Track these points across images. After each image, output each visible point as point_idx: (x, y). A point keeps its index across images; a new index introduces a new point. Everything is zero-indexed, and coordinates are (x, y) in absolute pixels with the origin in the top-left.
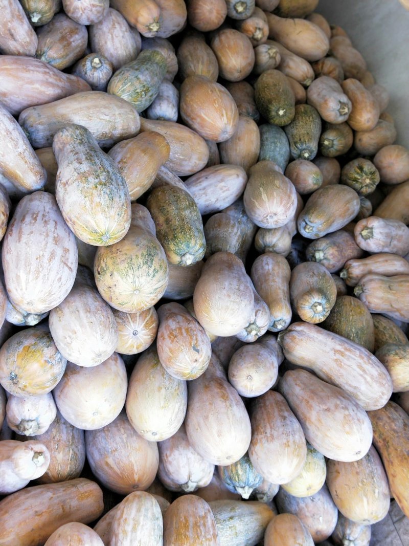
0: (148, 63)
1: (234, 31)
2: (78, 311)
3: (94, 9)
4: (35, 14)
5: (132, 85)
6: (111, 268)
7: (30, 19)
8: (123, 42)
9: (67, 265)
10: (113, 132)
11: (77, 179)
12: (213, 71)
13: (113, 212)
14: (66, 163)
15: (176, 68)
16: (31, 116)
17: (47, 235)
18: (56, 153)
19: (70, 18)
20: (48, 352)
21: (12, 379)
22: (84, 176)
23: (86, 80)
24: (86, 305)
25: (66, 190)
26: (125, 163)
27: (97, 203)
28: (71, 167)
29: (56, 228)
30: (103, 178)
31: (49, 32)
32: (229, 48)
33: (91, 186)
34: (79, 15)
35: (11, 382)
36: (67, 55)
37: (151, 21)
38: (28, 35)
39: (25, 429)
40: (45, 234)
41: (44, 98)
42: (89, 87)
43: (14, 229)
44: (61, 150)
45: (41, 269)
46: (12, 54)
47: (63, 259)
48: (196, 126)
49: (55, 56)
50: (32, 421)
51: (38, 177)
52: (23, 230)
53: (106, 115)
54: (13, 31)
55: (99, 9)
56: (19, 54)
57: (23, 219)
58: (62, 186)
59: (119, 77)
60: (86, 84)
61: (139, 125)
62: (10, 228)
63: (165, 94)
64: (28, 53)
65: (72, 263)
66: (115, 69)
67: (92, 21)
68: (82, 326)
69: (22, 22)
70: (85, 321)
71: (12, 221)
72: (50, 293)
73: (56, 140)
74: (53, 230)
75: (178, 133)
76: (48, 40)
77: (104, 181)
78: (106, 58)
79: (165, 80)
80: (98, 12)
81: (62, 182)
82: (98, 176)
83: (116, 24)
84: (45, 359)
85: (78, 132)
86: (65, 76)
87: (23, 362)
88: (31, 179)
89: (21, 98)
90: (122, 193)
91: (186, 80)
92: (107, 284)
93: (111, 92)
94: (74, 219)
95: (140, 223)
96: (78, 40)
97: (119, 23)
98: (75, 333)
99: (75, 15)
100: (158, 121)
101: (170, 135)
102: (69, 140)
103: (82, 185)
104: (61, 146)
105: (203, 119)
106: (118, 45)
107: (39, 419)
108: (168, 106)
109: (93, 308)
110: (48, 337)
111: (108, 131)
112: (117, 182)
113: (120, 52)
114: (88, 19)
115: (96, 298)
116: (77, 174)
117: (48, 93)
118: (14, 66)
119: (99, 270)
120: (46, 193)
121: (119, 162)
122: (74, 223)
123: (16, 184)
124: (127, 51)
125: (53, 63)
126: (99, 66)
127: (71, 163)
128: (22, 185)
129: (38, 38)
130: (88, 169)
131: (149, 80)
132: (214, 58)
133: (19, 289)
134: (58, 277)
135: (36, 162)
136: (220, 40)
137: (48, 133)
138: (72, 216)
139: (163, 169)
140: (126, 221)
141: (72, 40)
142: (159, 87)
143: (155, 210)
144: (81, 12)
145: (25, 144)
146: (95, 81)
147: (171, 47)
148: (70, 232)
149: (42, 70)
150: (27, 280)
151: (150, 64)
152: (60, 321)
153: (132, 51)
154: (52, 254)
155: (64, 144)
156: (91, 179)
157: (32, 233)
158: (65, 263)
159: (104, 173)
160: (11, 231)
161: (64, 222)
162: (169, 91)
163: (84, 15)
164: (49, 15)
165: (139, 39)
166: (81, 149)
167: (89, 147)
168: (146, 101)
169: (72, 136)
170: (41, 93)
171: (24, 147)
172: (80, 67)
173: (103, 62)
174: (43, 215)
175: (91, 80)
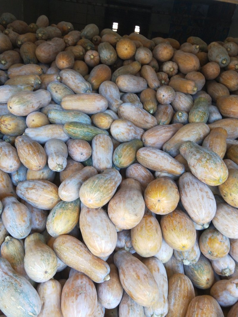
0: (199, 104)
1: (226, 71)
2: (224, 216)
3: (170, 96)
4: (151, 110)
5: (198, 115)
6: (229, 192)
7: (150, 113)
8: (186, 101)
9: (210, 198)
10: (200, 136)
11: (198, 162)
12: (226, 91)
13: (219, 169)
14: (189, 158)
15: (211, 99)
16: (167, 147)
17: (197, 190)
18: (183, 156)
19: (163, 104)
20: (219, 237)
21: (210, 254)
22: (199, 160)
23: (179, 123)
24: (226, 212)
25: (195, 168)
26: (211, 146)
27: (210, 168)
28: (193, 158)
29: (198, 185)
30: (207, 157)
31: (158, 113)
32: (228, 79)
33: (204, 162)
34: (166, 101)
35: (210, 255)
36: (168, 118)
37: (193, 88)
38: (152, 119)
39: (225, 274)
40: (195, 189)
41: (168, 138)
42: (182, 125)
43: (182, 192)
44: (185, 154)
45: (201, 204)
46: (150, 128)
47: (207, 196)
48: (232, 116)
49: (164, 120)
50: (226, 269)
51: (181, 168)
52: (186, 192)
53: (194, 132)
54: (146, 121)
55: (172, 95)
56: (152, 127)
57: (184, 187)
58: (193, 168)
59: (192, 114)
60: (180, 124)
61: (209, 129)
62: (181, 192)
63: (212, 111)
64: (155, 125)
65: (212, 197)
66: (188, 112)
67: (172, 101)
68: (229, 221)
69: (148, 116)
70: (229, 219)
71: (180, 189)
72: (209, 213)
73: (181, 151)
74: (198, 186)
75: (226, 123)
76: (159, 116)
77: (209, 158)
78: (183, 111)
79: (209, 105)
80: (172, 96)
81: (192, 166)
82: (205, 157)
83: (180, 96)
84: (219, 241)
85: (188, 144)
86: (171, 126)
87: (211, 245)
88: (179, 170)
89: (160, 142)
90: (218, 159)
91: (217, 101)
92: (231, 199)
93: (191, 122)
94: (204, 178)
95: (231, 167)
96: (170, 110)
97: (181, 96)
98: (227, 225)
99: (165, 102)
100: (215, 123)
101: (223, 125)
102: (186, 148)
103: (200, 164)
104: (184, 153)
105: (234, 112)
106: (185, 103)
107: (229, 267)
108: (216, 115)
109: (229, 212)
110: (216, 231)
111: (198, 137)
112: (214, 156)
113: (187, 106)
114: (170, 101)
115: (228, 207)
116: (196, 161)
117: (169, 135)
118: (153, 132)
119: (224, 195)
120: (187, 173)
121: (209, 147)
122: (205, 180)
123: (174, 174)
124: (189, 104)
125: (165, 123)
126: (182, 115)
127: (192, 157)
128: (176, 174)
129: (156, 118)
130: (200, 156)
131: (204, 109)
132: (224, 86)
133: (196, 216)
134: (209, 205)
135: (178, 163)
136: (223, 78)
137: (176, 150)
138: (203, 178)
139: (227, 140)
140: (226, 170)
141: (167, 112)
142: (208, 110)
143: (234, 159)
144: (166, 100)
145: (171, 158)
146: (183, 121)
147: (205, 92)
148: (204, 184)
149: (163, 128)
150: (198, 211)
151: (200, 103)
152: (218, 222)
153: (191, 102)
154: (202, 196)
155: (185, 151)
156: (203, 160)
157: (190, 191)
158: (209, 198)
159: (207, 155)
160: (182, 193)
161: (200, 181)
162: (213, 109)
163: (168, 101)
164: (156, 108)
165: (191, 96)
166: (192, 149)
167: (195, 147)
168: (206, 117)
169: (186, 146)
170: (166, 136)
171: (171, 159)
172: (175, 119)
173: (183, 113)
174: (191, 182)
175: (181, 122)
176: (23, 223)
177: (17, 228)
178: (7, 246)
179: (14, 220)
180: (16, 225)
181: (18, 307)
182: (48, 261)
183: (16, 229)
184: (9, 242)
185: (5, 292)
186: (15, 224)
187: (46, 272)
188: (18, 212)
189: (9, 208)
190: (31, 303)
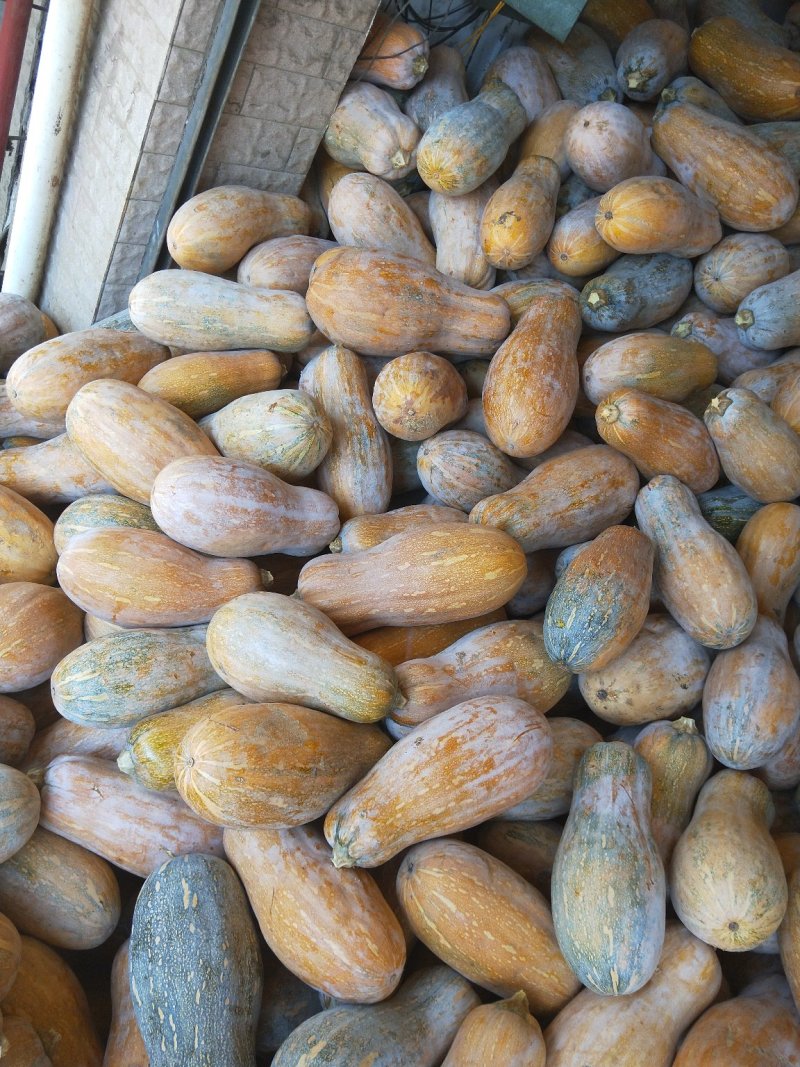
176: (767, 733)
177: (743, 727)
178: (672, 741)
179: (755, 702)
180: (748, 720)
181: (605, 929)
182: (763, 907)
183: (738, 728)
184: (684, 736)
185: (607, 859)
186: (748, 717)
187: (733, 926)
188: (779, 690)
189: (763, 655)
190: (639, 957)
